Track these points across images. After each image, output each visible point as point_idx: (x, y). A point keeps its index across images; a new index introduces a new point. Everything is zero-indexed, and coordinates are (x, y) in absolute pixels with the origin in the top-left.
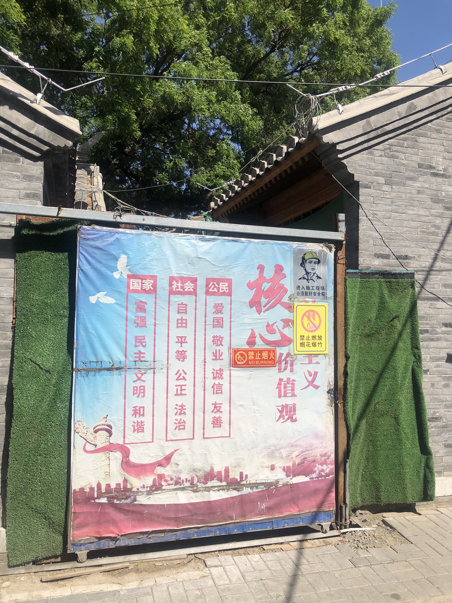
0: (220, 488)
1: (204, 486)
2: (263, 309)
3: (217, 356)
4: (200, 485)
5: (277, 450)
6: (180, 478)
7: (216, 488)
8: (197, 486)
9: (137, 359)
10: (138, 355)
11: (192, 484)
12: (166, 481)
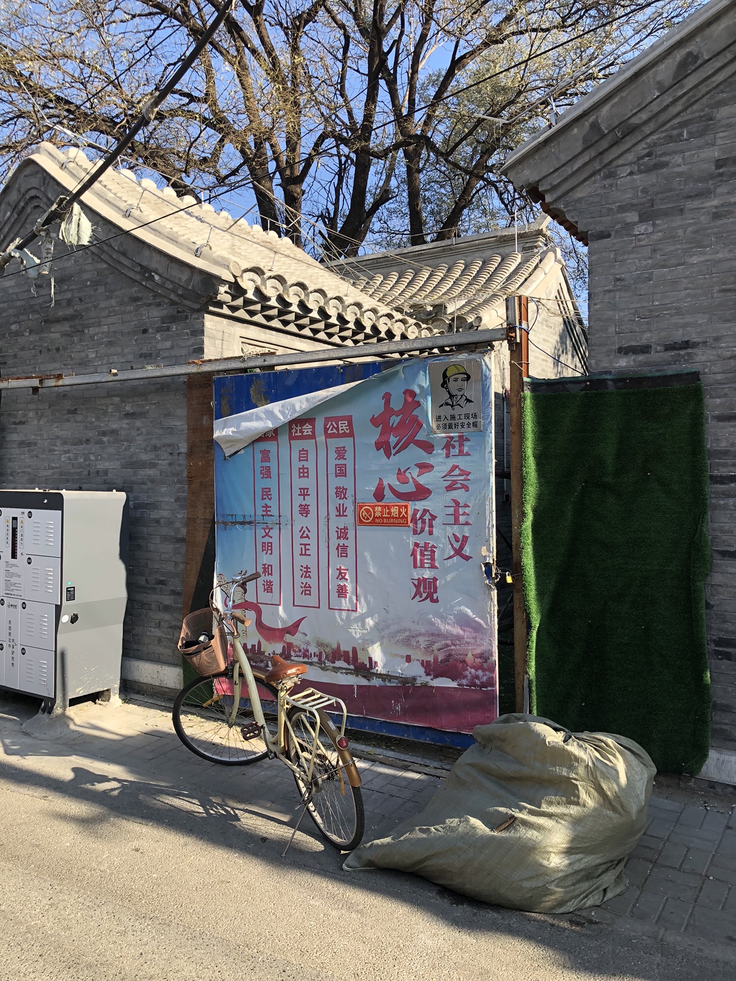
0: (348, 672)
1: (331, 664)
2: (393, 452)
3: (341, 512)
4: (328, 664)
5: (413, 637)
6: (307, 651)
7: (344, 671)
8: (325, 663)
9: (265, 513)
10: (265, 509)
11: (320, 659)
12: (295, 651)
